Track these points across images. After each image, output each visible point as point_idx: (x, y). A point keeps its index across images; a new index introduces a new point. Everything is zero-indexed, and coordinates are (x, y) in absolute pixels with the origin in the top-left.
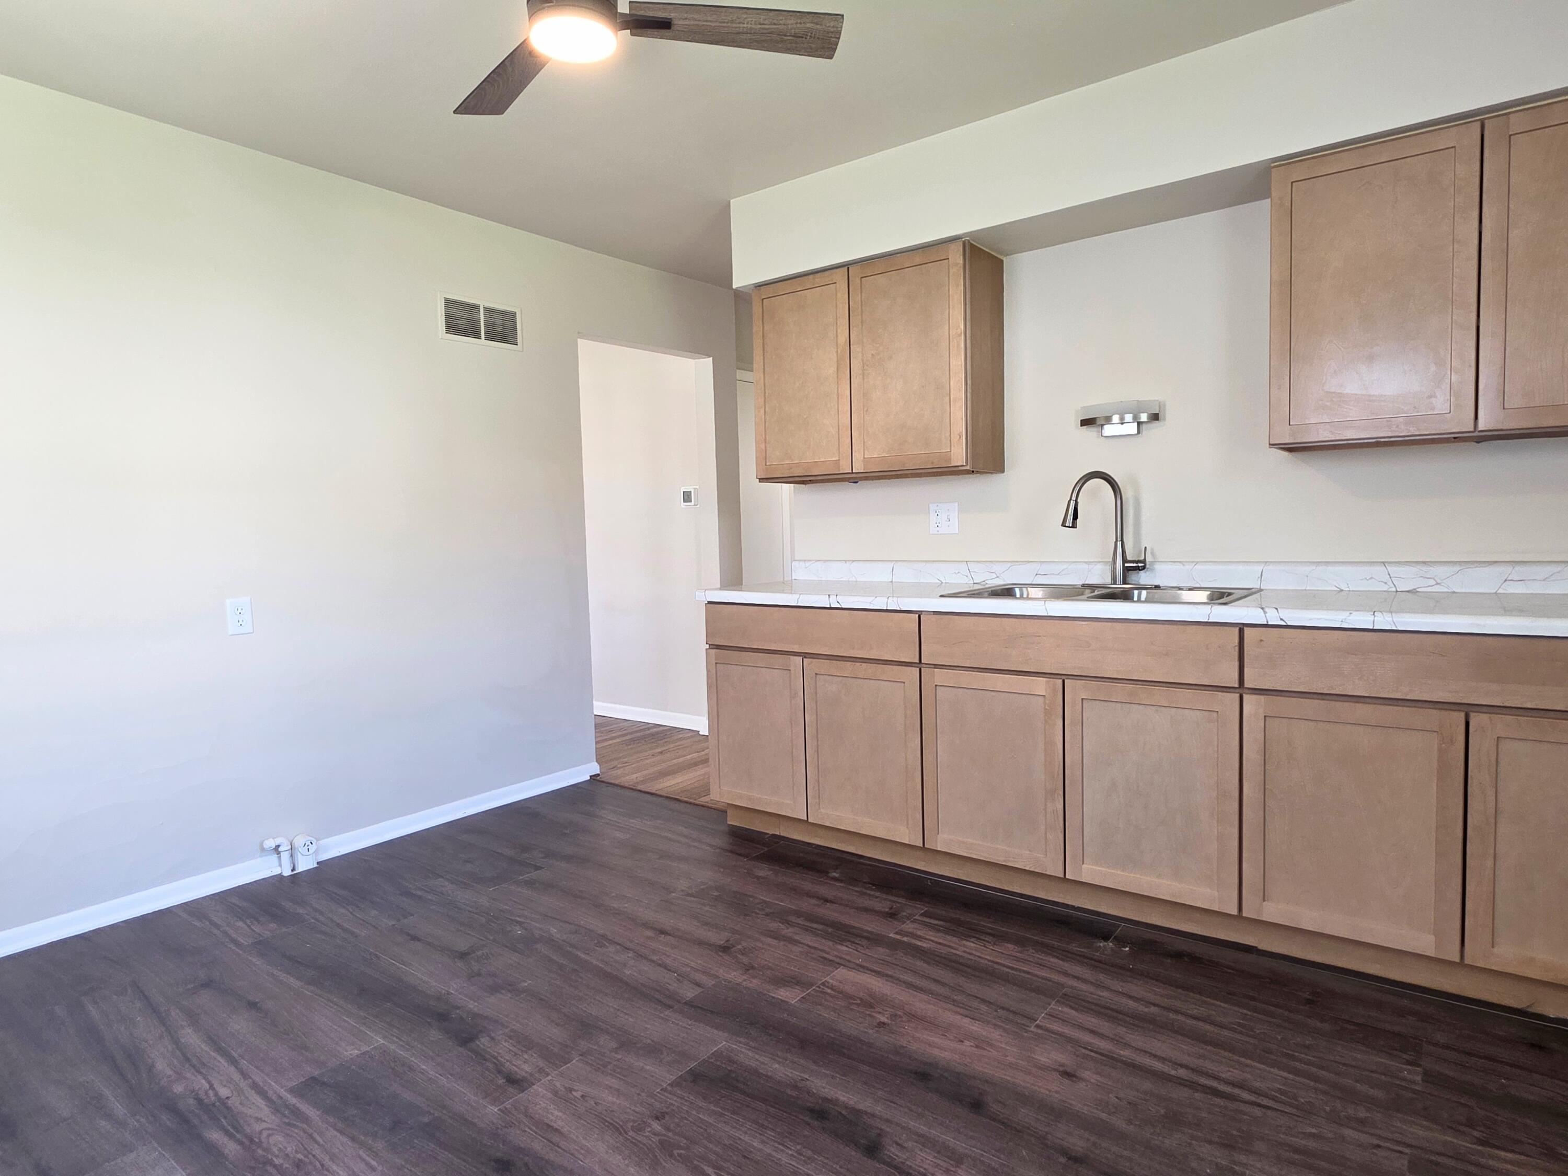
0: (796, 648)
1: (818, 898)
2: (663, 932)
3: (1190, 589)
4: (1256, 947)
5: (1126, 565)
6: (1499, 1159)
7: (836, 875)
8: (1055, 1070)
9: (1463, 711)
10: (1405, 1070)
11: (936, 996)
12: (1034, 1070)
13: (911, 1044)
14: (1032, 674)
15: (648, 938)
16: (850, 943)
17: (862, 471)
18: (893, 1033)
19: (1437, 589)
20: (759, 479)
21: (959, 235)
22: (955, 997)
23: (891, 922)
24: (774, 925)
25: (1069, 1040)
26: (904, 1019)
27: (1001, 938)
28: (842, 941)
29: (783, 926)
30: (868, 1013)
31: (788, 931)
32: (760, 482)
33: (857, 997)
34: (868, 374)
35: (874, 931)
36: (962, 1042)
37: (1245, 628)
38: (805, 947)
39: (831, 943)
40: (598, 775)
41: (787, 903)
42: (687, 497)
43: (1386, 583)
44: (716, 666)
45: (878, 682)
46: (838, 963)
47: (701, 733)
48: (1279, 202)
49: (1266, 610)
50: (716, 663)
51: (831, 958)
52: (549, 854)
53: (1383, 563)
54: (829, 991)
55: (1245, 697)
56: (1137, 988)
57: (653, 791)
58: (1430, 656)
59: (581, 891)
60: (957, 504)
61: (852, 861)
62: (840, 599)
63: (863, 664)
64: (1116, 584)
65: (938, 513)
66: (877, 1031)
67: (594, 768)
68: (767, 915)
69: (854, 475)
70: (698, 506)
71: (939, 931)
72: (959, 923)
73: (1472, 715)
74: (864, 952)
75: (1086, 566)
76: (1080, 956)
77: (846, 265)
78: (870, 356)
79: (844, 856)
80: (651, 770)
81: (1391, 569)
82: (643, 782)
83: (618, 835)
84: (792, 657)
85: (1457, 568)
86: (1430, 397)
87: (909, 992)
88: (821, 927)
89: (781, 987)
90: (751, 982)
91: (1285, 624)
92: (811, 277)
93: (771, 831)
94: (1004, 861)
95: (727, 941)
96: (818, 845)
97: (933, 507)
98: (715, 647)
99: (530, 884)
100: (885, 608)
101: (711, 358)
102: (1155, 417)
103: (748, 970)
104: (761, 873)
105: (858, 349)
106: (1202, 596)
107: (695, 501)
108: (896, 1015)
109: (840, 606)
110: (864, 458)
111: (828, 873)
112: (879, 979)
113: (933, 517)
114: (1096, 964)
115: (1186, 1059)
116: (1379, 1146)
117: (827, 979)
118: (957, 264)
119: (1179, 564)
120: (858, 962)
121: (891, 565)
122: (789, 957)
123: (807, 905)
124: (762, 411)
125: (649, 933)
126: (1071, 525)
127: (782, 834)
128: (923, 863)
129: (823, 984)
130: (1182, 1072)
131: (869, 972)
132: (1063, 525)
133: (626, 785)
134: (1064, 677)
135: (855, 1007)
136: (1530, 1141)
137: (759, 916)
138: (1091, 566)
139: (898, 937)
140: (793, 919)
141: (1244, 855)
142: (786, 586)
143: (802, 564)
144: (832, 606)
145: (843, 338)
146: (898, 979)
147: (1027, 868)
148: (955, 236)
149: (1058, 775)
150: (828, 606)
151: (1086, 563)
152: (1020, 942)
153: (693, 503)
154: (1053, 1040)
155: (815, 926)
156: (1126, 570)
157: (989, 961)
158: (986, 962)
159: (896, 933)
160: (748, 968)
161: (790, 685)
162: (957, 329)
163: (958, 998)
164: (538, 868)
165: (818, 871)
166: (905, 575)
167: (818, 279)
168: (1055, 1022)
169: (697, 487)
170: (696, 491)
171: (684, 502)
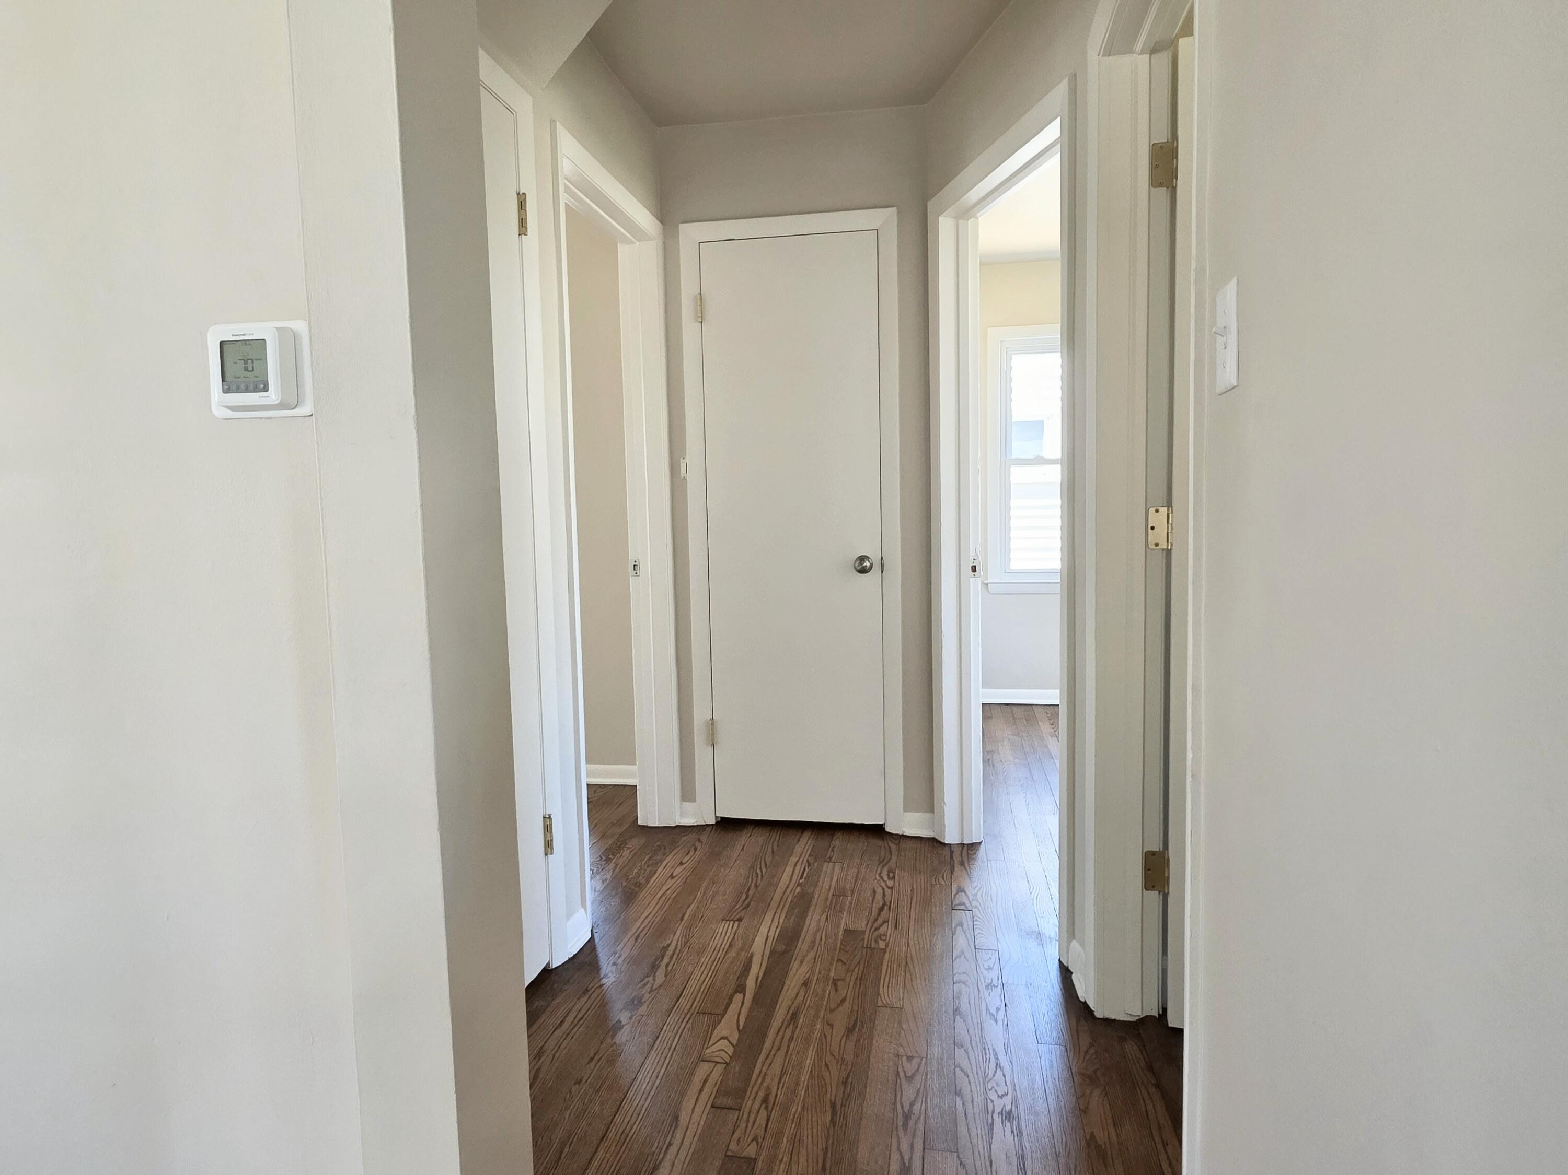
42: (242, 367)
70: (305, 409)
107: (284, 388)
169: (300, 326)
170: (290, 340)
171: (225, 391)
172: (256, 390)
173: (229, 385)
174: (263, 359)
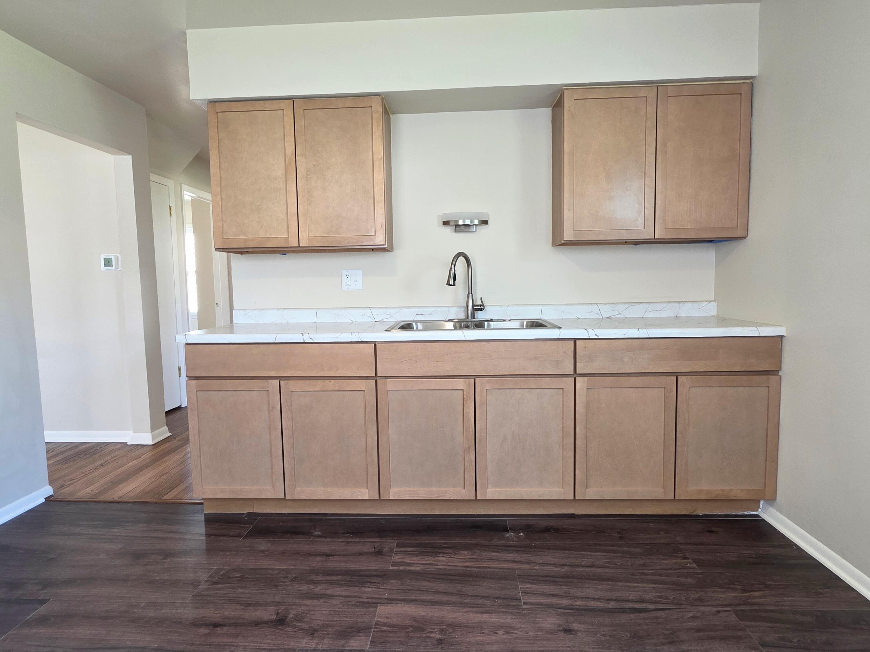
0: (273, 374)
1: (319, 555)
2: (216, 625)
3: (509, 321)
4: (574, 514)
5: (475, 307)
6: (754, 597)
7: (317, 533)
8: (559, 630)
9: (675, 376)
10: (688, 563)
11: (454, 604)
12: (549, 636)
13: (470, 649)
14: (454, 377)
15: (206, 635)
16: (369, 584)
17: (308, 246)
18: (452, 645)
19: (619, 316)
20: (216, 248)
21: (381, 92)
22: (466, 601)
23: (382, 558)
24: (304, 588)
25: (549, 606)
26: (450, 631)
27: (455, 548)
28: (362, 584)
29: (312, 587)
30: (424, 635)
31: (319, 589)
32: (216, 251)
33: (409, 626)
34: (311, 178)
35: (377, 568)
36: (496, 633)
37: (577, 341)
38: (341, 598)
39: (356, 589)
40: (52, 496)
41: (300, 566)
42: (108, 262)
43: (598, 314)
44: (197, 393)
45: (343, 392)
46: (374, 603)
47: (128, 444)
48: (568, 109)
49: (588, 330)
50: (197, 391)
51: (364, 600)
52: (47, 584)
53: (596, 304)
54: (385, 628)
55: (577, 379)
56: (549, 557)
57: (117, 499)
58: (662, 350)
59: (107, 611)
60: (361, 270)
61: (321, 520)
62: (311, 336)
63: (331, 381)
64: (469, 319)
65: (348, 276)
66: (442, 648)
67: (48, 491)
68: (292, 580)
69: (299, 249)
70: (120, 269)
71: (417, 555)
72: (425, 546)
73: (679, 377)
74: (383, 587)
75: (447, 309)
76: (504, 546)
77: (292, 99)
78: (313, 166)
79: (313, 517)
80: (102, 481)
81: (601, 307)
82: (101, 493)
83: (109, 546)
84: (270, 381)
85: (627, 305)
86: (636, 221)
87: (436, 608)
88: (339, 578)
89: (350, 639)
90: (323, 644)
91: (598, 337)
92: (261, 102)
93: (245, 511)
94: (437, 497)
95: (277, 614)
96: (288, 514)
97: (344, 272)
98: (194, 378)
99: (43, 621)
100: (350, 341)
101: (131, 156)
102: (485, 222)
103: (313, 634)
104: (262, 547)
105: (303, 160)
106: (517, 324)
107: (116, 266)
108: (443, 630)
109: (313, 341)
110: (309, 237)
111: (312, 533)
112: (410, 605)
113: (344, 278)
114: (517, 549)
115: (607, 595)
116: (719, 612)
117: (376, 619)
118: (378, 112)
119: (498, 306)
120: (385, 597)
121: (315, 311)
122: (336, 611)
123: (316, 563)
124: (219, 198)
125: (204, 631)
126: (453, 284)
127: (255, 512)
128: (372, 509)
129: (377, 624)
130: (612, 605)
131: (400, 602)
132: (448, 284)
133: (85, 499)
134: (475, 377)
135: (412, 635)
136: (757, 582)
137: (287, 583)
138: (450, 309)
139: (396, 568)
140: (314, 577)
141: (576, 466)
142: (231, 328)
143: (242, 312)
144: (306, 341)
145: (290, 150)
146: (422, 601)
147: (452, 498)
148: (376, 92)
149: (472, 437)
150: (303, 341)
151: (446, 307)
152: (468, 547)
153: (114, 267)
154: (541, 609)
155: (335, 578)
156: (475, 310)
157: (462, 567)
158: (461, 568)
159: (392, 566)
160: (312, 632)
161: (268, 401)
162: (379, 155)
163: (467, 600)
164: (42, 602)
165: (303, 533)
166: (326, 318)
167: (268, 105)
168: (530, 596)
169: (118, 255)
170: (117, 258)
171: (105, 266)
172: (110, 266)
173: (105, 265)
174: (112, 261)
